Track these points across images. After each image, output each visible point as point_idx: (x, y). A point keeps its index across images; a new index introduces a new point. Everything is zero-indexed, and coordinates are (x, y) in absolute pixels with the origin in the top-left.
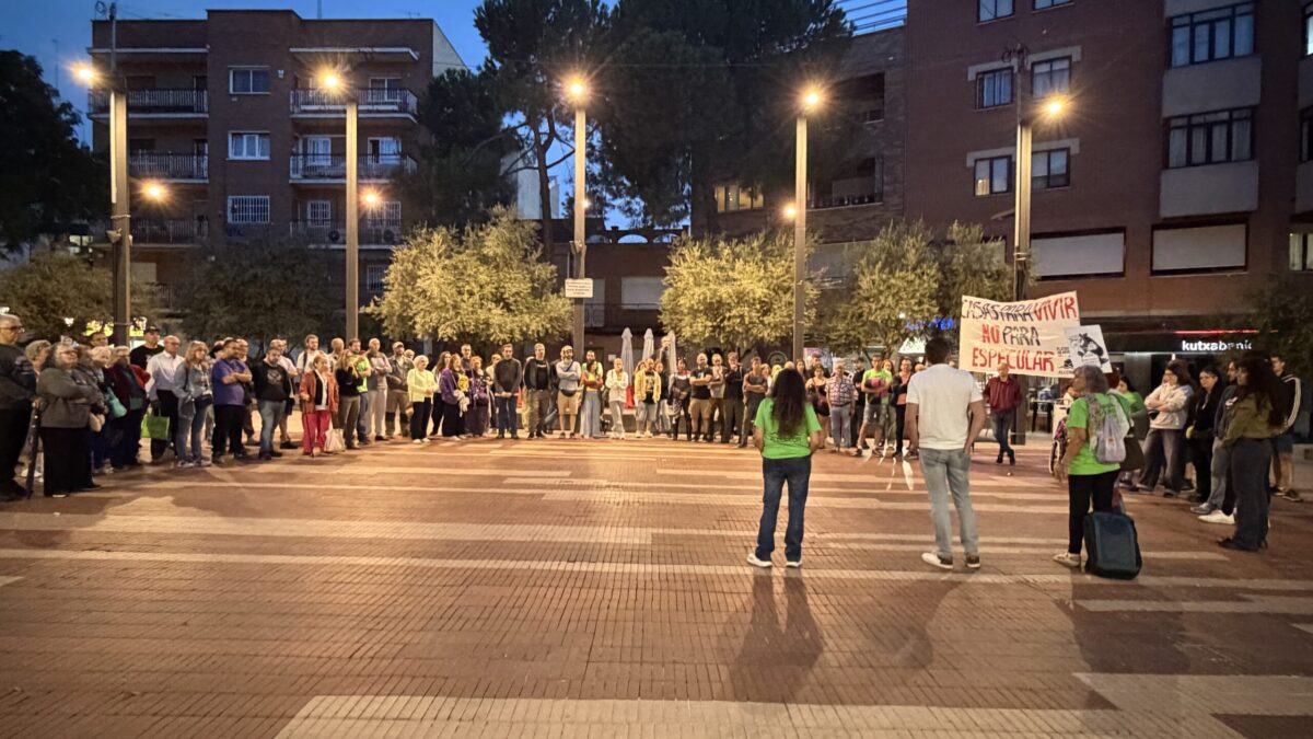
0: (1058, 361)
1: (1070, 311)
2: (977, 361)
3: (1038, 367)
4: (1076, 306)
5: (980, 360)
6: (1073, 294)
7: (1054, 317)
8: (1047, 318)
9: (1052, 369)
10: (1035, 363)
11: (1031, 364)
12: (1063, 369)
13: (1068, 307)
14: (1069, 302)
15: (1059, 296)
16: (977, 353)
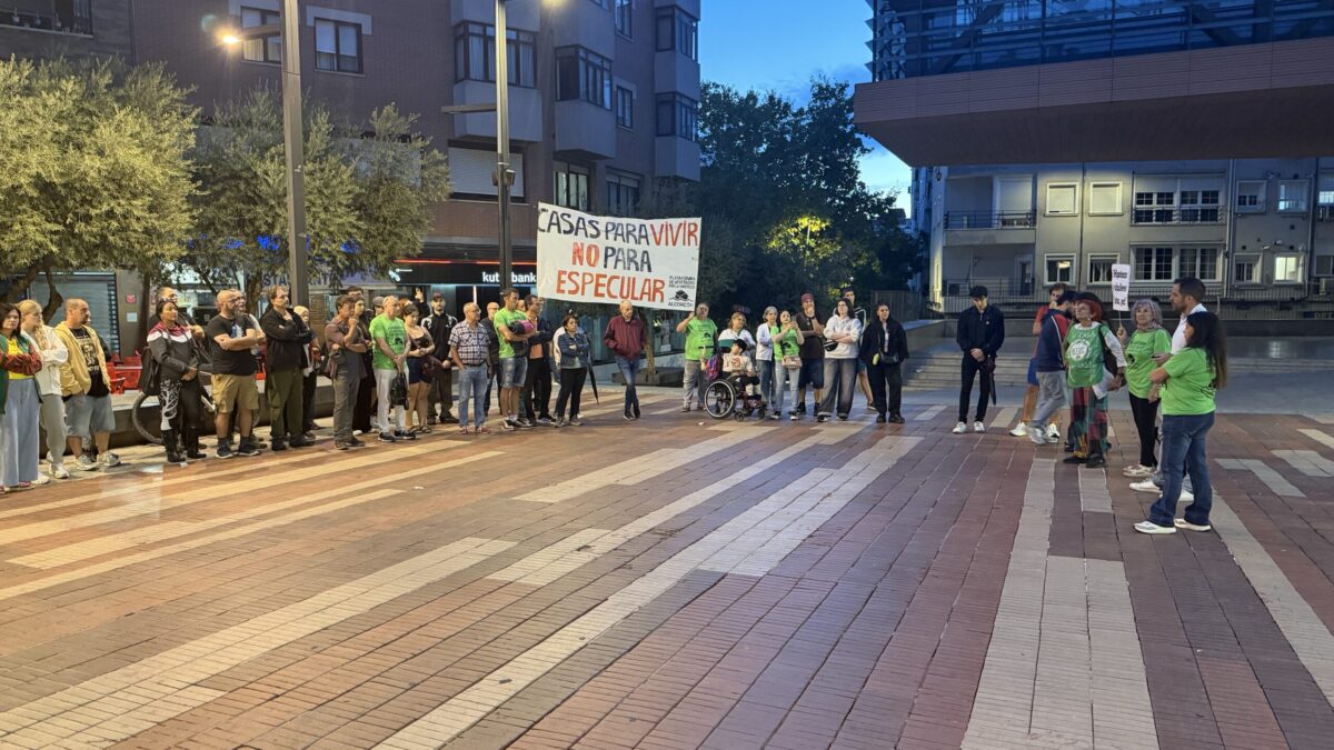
0: (670, 292)
1: (692, 238)
2: (563, 287)
3: (646, 297)
4: (698, 234)
5: (569, 286)
6: (698, 221)
7: (674, 244)
8: (667, 244)
9: (662, 300)
10: (643, 293)
11: (637, 294)
12: (674, 301)
13: (691, 234)
14: (692, 228)
15: (682, 220)
16: (564, 277)
